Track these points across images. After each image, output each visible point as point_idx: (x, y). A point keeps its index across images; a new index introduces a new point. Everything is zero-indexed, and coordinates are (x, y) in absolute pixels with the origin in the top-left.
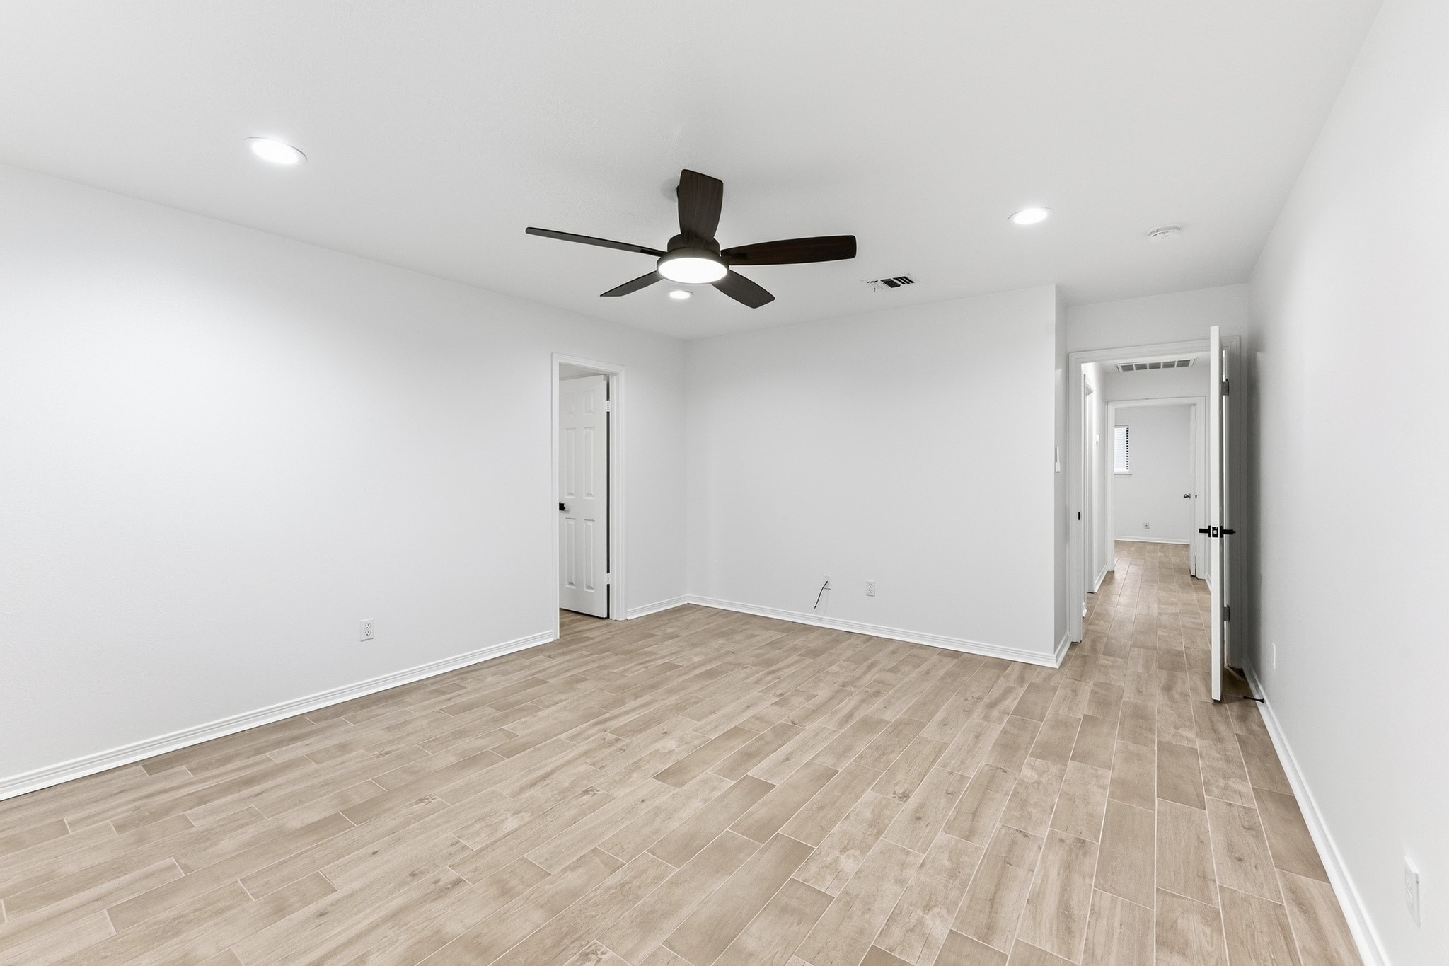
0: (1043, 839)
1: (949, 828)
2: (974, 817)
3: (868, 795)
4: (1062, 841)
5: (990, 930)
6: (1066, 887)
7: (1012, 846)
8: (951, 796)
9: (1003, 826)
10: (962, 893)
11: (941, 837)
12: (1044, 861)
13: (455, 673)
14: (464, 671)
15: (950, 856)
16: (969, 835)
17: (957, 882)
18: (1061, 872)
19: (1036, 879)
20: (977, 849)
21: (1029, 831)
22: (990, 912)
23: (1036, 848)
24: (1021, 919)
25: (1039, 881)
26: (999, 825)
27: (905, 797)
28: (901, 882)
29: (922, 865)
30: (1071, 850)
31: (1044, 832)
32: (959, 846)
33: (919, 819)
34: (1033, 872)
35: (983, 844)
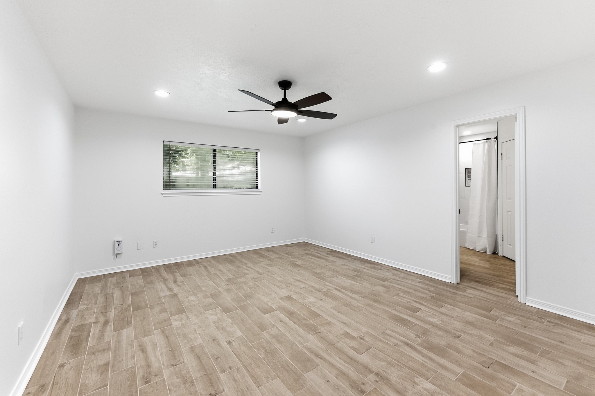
0: (164, 370)
1: (201, 346)
2: (198, 356)
3: (239, 333)
4: (156, 375)
5: (163, 332)
6: (146, 358)
7: (175, 358)
8: (216, 357)
9: (184, 362)
10: (177, 333)
11: (199, 341)
12: (159, 360)
13: (393, 268)
14: (396, 269)
15: (191, 338)
16: (192, 349)
17: (181, 334)
18: (150, 361)
19: (158, 352)
20: (185, 346)
21: (172, 369)
22: (166, 335)
23: (165, 363)
24: (156, 339)
25: (157, 353)
26: (186, 361)
27: (229, 343)
28: (195, 324)
29: (195, 331)
30: (150, 374)
31: (166, 373)
32: (191, 343)
33: (214, 340)
34: (161, 354)
35: (185, 349)
